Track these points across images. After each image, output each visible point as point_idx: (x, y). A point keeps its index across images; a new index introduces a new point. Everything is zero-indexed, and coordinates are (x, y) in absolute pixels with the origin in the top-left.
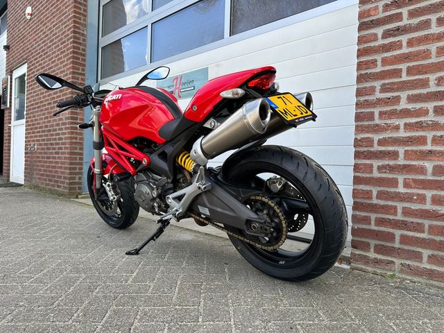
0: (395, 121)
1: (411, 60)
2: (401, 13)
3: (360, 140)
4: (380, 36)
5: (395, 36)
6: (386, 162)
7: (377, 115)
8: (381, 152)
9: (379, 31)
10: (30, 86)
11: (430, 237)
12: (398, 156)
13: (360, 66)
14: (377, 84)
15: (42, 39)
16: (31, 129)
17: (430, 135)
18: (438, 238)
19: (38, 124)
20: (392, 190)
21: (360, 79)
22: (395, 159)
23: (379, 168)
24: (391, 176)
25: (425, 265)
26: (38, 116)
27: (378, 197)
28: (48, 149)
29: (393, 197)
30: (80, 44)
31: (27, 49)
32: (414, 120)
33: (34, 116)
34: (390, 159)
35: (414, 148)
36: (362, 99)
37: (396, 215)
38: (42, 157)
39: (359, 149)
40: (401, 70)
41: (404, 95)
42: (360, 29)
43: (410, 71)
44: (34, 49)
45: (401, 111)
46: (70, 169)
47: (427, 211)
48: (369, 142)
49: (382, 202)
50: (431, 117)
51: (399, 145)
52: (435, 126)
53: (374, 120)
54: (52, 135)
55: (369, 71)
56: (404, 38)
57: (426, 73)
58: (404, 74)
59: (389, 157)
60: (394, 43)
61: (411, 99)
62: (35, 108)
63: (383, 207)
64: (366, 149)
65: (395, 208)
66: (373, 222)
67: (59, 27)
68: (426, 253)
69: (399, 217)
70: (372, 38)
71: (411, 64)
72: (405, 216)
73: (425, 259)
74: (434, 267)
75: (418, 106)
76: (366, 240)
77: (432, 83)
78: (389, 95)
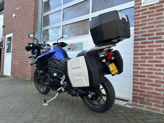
0: (144, 67)
1: (149, 51)
2: (146, 38)
3: (134, 71)
4: (140, 43)
5: (144, 44)
7: (139, 65)
8: (141, 75)
9: (140, 42)
10: (14, 41)
11: (154, 99)
12: (145, 77)
13: (134, 51)
14: (140, 56)
15: (19, 26)
17: (154, 72)
18: (156, 100)
19: (17, 55)
20: (144, 86)
21: (134, 54)
23: (140, 80)
24: (143, 82)
25: (153, 107)
26: (17, 52)
27: (140, 88)
28: (22, 64)
29: (144, 88)
31: (13, 28)
32: (150, 67)
34: (143, 77)
35: (150, 75)
36: (135, 60)
37: (145, 93)
39: (134, 74)
40: (146, 53)
41: (147, 60)
42: (134, 41)
43: (148, 54)
44: (16, 29)
45: (146, 64)
47: (153, 92)
48: (137, 72)
49: (141, 89)
50: (154, 67)
51: (146, 74)
52: (155, 70)
53: (138, 66)
55: (137, 53)
56: (147, 45)
57: (153, 55)
58: (147, 55)
60: (144, 46)
61: (149, 62)
63: (141, 91)
64: (136, 74)
65: (145, 91)
66: (138, 95)
67: (27, 23)
68: (153, 104)
70: (138, 43)
71: (149, 52)
72: (148, 93)
73: (153, 105)
74: (155, 108)
75: (151, 64)
76: (137, 100)
77: (154, 58)
78: (143, 60)
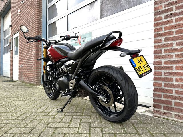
0: (171, 54)
2: (172, 8)
3: (156, 62)
4: (163, 18)
5: (170, 17)
6: (168, 71)
7: (163, 51)
8: (165, 67)
9: (163, 16)
12: (173, 69)
13: (155, 30)
14: (163, 38)
15: (24, 23)
16: (21, 58)
19: (24, 56)
20: (171, 83)
21: (155, 36)
22: (171, 70)
23: (165, 74)
24: (170, 77)
27: (164, 86)
28: (28, 66)
29: (171, 86)
30: (39, 24)
31: (19, 27)
32: (179, 53)
33: (22, 53)
34: (169, 70)
35: (180, 65)
36: (156, 44)
37: (172, 94)
38: (25, 70)
39: (156, 66)
40: (173, 32)
41: (175, 42)
42: (155, 15)
43: (177, 32)
45: (173, 49)
46: (36, 74)
48: (160, 63)
49: (166, 88)
51: (173, 64)
53: (162, 53)
54: (29, 61)
55: (159, 33)
56: (174, 18)
58: (174, 33)
59: (169, 69)
60: (170, 20)
61: (178, 44)
62: (22, 50)
63: (167, 90)
64: (159, 66)
66: (162, 97)
67: (31, 17)
69: (174, 94)
70: (160, 18)
71: (177, 29)
72: (177, 94)
75: (181, 47)
76: (160, 104)
78: (168, 42)
